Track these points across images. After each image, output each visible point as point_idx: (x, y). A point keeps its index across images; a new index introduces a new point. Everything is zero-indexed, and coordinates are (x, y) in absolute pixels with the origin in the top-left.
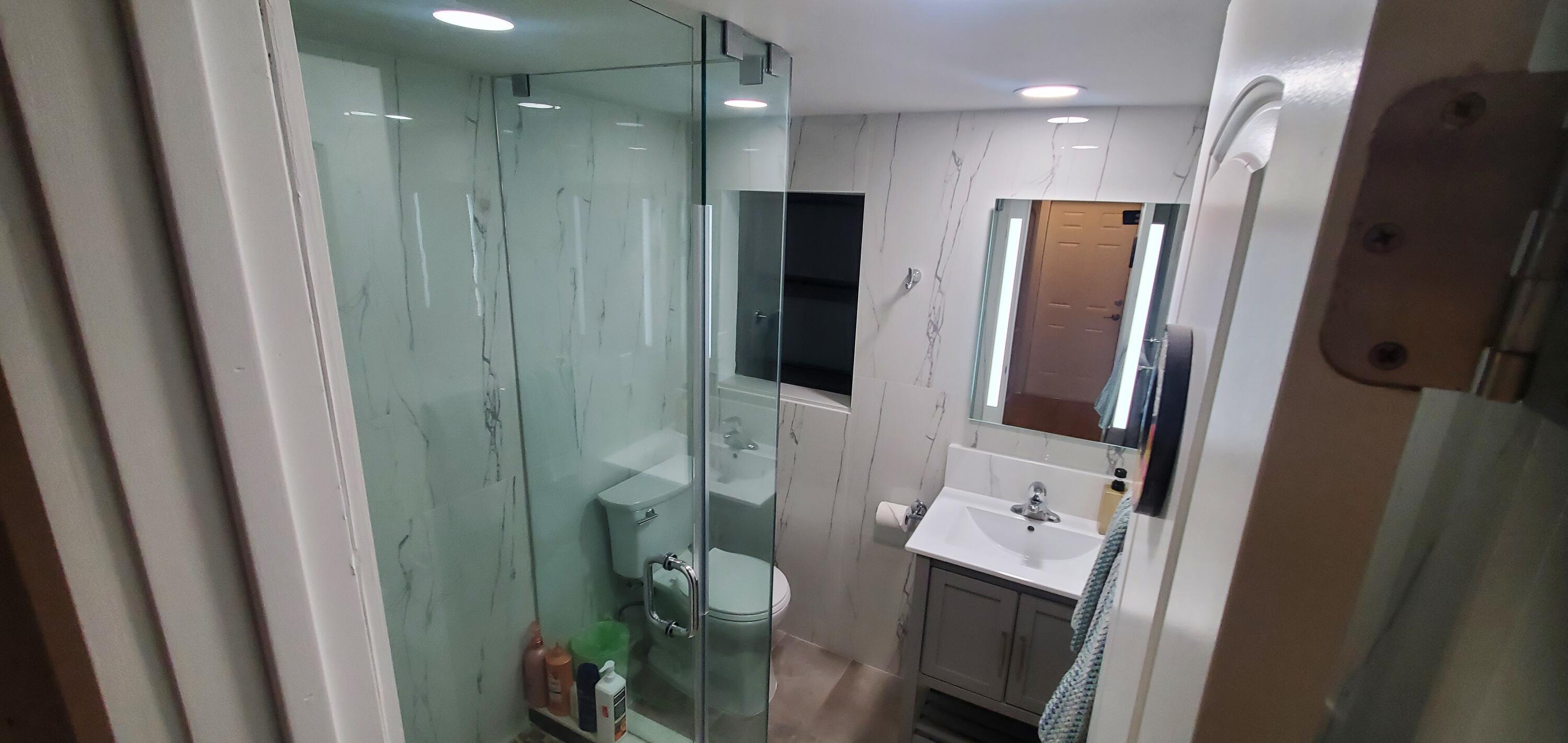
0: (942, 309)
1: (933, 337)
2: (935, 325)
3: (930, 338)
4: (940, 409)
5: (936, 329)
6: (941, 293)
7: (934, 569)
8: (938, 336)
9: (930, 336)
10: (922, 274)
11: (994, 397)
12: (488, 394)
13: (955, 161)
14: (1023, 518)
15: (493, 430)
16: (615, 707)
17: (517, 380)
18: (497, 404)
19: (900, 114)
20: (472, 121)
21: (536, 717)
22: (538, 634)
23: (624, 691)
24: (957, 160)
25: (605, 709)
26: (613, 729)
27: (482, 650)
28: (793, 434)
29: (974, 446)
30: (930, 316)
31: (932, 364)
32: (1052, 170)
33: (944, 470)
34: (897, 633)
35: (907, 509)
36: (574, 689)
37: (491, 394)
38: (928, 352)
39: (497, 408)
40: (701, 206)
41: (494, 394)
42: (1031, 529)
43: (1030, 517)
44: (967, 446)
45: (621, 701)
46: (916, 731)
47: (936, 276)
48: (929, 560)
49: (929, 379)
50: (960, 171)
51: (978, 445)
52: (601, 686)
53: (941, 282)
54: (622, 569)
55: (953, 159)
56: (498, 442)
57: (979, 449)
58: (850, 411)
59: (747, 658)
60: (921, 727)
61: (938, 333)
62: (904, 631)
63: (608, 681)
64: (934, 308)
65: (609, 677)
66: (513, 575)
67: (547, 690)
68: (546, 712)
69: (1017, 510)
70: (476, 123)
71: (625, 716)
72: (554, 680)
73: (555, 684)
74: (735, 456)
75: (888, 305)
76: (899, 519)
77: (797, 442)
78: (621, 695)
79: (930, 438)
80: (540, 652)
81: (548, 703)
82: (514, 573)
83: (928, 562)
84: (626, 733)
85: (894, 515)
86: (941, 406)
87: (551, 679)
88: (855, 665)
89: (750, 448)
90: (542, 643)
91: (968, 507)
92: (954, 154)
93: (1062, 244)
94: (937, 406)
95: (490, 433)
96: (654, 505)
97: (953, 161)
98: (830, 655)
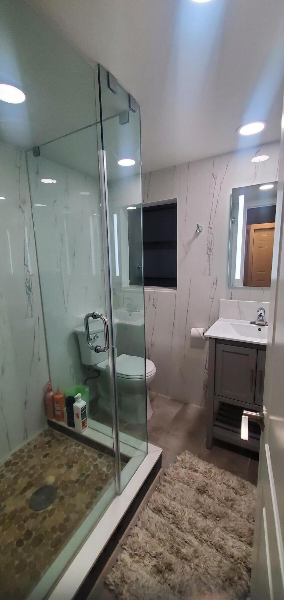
0: (212, 241)
1: (210, 254)
2: (210, 248)
3: (208, 254)
4: (215, 285)
5: (211, 250)
6: (212, 234)
7: (217, 344)
8: (212, 253)
9: (208, 253)
10: (203, 227)
11: (238, 274)
12: (27, 280)
13: (214, 177)
14: (256, 326)
15: (29, 295)
16: (82, 414)
17: (39, 272)
18: (31, 283)
19: (189, 163)
20: (18, 167)
21: (51, 424)
22: (50, 385)
23: (86, 407)
24: (214, 176)
25: (78, 415)
26: (81, 424)
27: (26, 390)
28: (154, 305)
29: (231, 299)
30: (208, 245)
31: (210, 266)
32: (255, 173)
33: (219, 311)
34: (204, 388)
35: (204, 330)
36: (65, 409)
37: (28, 280)
38: (208, 261)
39: (31, 286)
40: (101, 150)
41: (29, 280)
42: (260, 330)
43: (259, 325)
44: (228, 299)
45: (84, 411)
46: (215, 425)
47: (209, 227)
48: (215, 340)
49: (209, 272)
50: (216, 181)
51: (232, 298)
52: (76, 404)
53: (211, 229)
54: (85, 362)
55: (212, 176)
56: (31, 300)
57: (233, 300)
58: (177, 291)
59: (138, 397)
60: (217, 423)
61: (211, 251)
62: (206, 386)
63: (79, 402)
64: (209, 241)
65: (79, 400)
66: (39, 359)
67: (54, 410)
68: (54, 420)
69: (252, 323)
70: (20, 168)
71: (86, 419)
72: (57, 405)
73: (58, 407)
74: (130, 315)
75: (190, 243)
76: (200, 333)
77: (156, 308)
78: (84, 409)
79: (211, 298)
80: (51, 394)
81: (55, 416)
82: (40, 358)
83: (214, 341)
84: (87, 427)
85: (199, 332)
86: (215, 283)
87: (56, 405)
88: (186, 404)
89: (136, 311)
90: (52, 389)
91: (230, 324)
92: (213, 174)
93: (260, 248)
94: (213, 284)
95: (28, 296)
96: (97, 333)
97: (213, 177)
98: (175, 400)
